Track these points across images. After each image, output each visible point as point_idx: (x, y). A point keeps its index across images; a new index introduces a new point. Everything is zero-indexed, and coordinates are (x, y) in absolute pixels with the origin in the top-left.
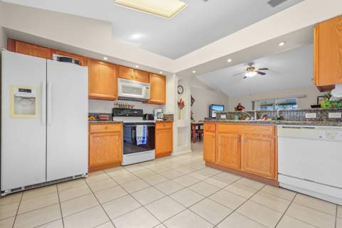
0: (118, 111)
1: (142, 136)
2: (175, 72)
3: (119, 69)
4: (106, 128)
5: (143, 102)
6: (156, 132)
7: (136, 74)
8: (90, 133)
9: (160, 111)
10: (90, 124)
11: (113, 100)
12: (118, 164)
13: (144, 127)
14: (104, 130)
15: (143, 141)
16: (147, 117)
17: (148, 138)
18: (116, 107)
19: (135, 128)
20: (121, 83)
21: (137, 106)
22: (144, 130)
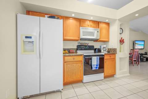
0: (80, 47)
1: (96, 64)
2: (118, 18)
3: (80, 21)
4: (74, 59)
5: (94, 41)
6: (105, 61)
7: (91, 23)
8: (65, 62)
9: (105, 46)
10: (64, 56)
11: (77, 40)
12: (81, 81)
13: (97, 58)
14: (73, 60)
15: (96, 68)
16: (97, 50)
17: (99, 65)
18: (78, 44)
19: (91, 59)
20: (82, 30)
21: (91, 43)
22: (97, 60)
